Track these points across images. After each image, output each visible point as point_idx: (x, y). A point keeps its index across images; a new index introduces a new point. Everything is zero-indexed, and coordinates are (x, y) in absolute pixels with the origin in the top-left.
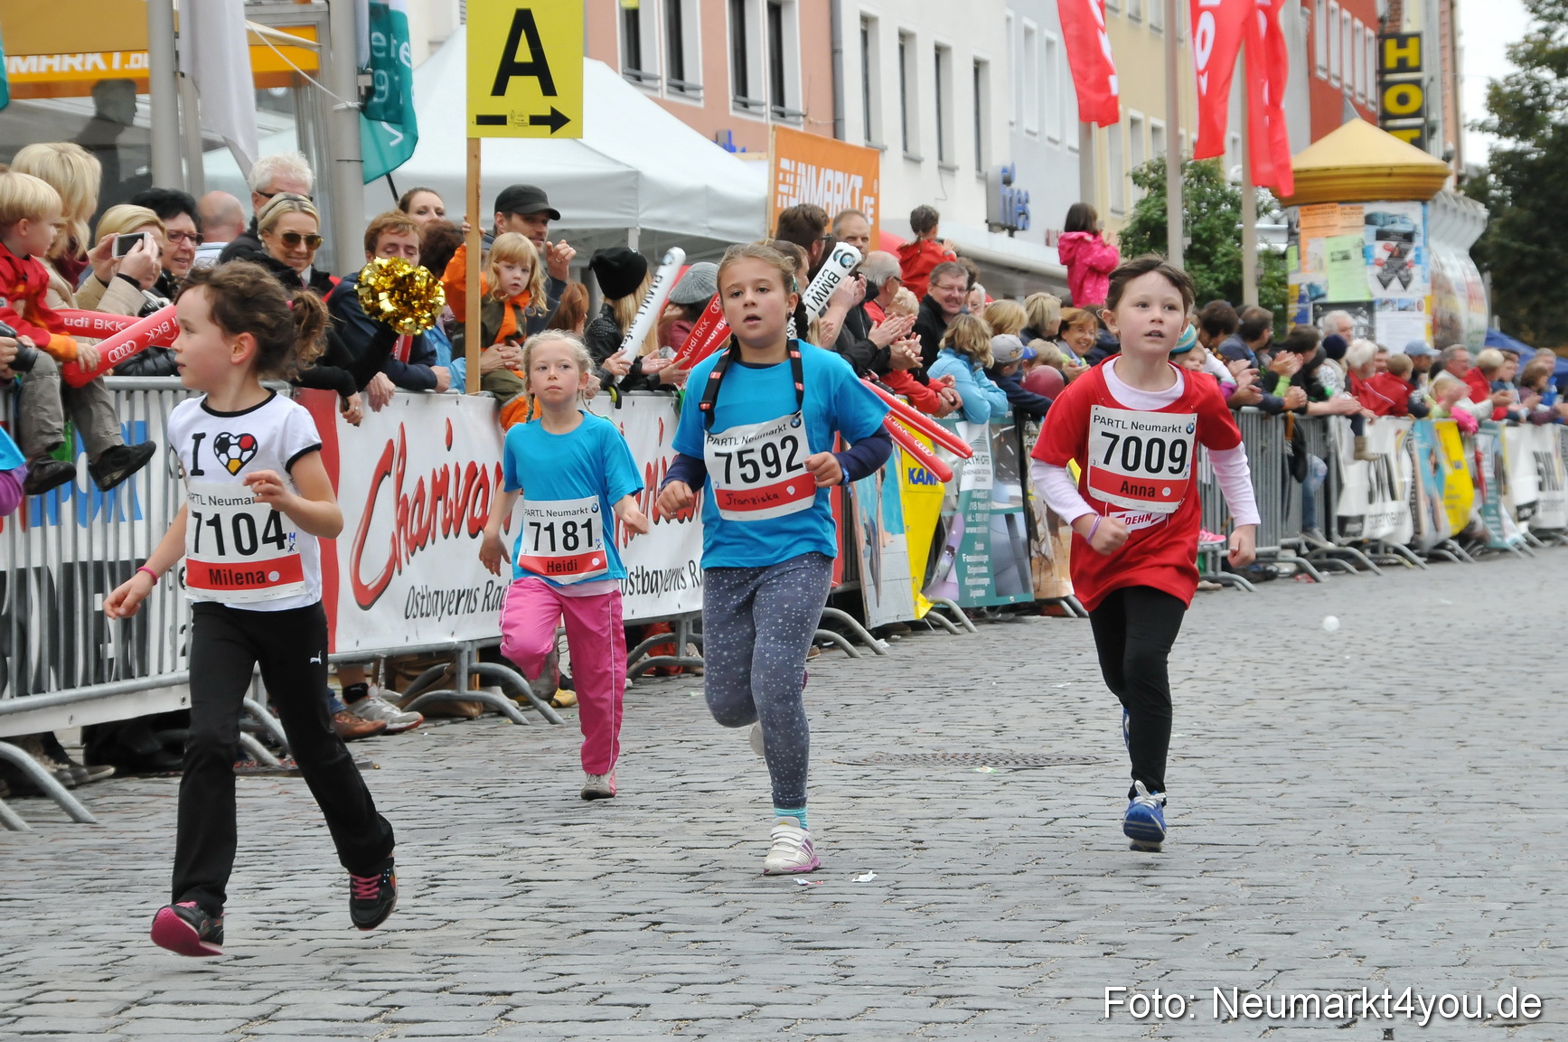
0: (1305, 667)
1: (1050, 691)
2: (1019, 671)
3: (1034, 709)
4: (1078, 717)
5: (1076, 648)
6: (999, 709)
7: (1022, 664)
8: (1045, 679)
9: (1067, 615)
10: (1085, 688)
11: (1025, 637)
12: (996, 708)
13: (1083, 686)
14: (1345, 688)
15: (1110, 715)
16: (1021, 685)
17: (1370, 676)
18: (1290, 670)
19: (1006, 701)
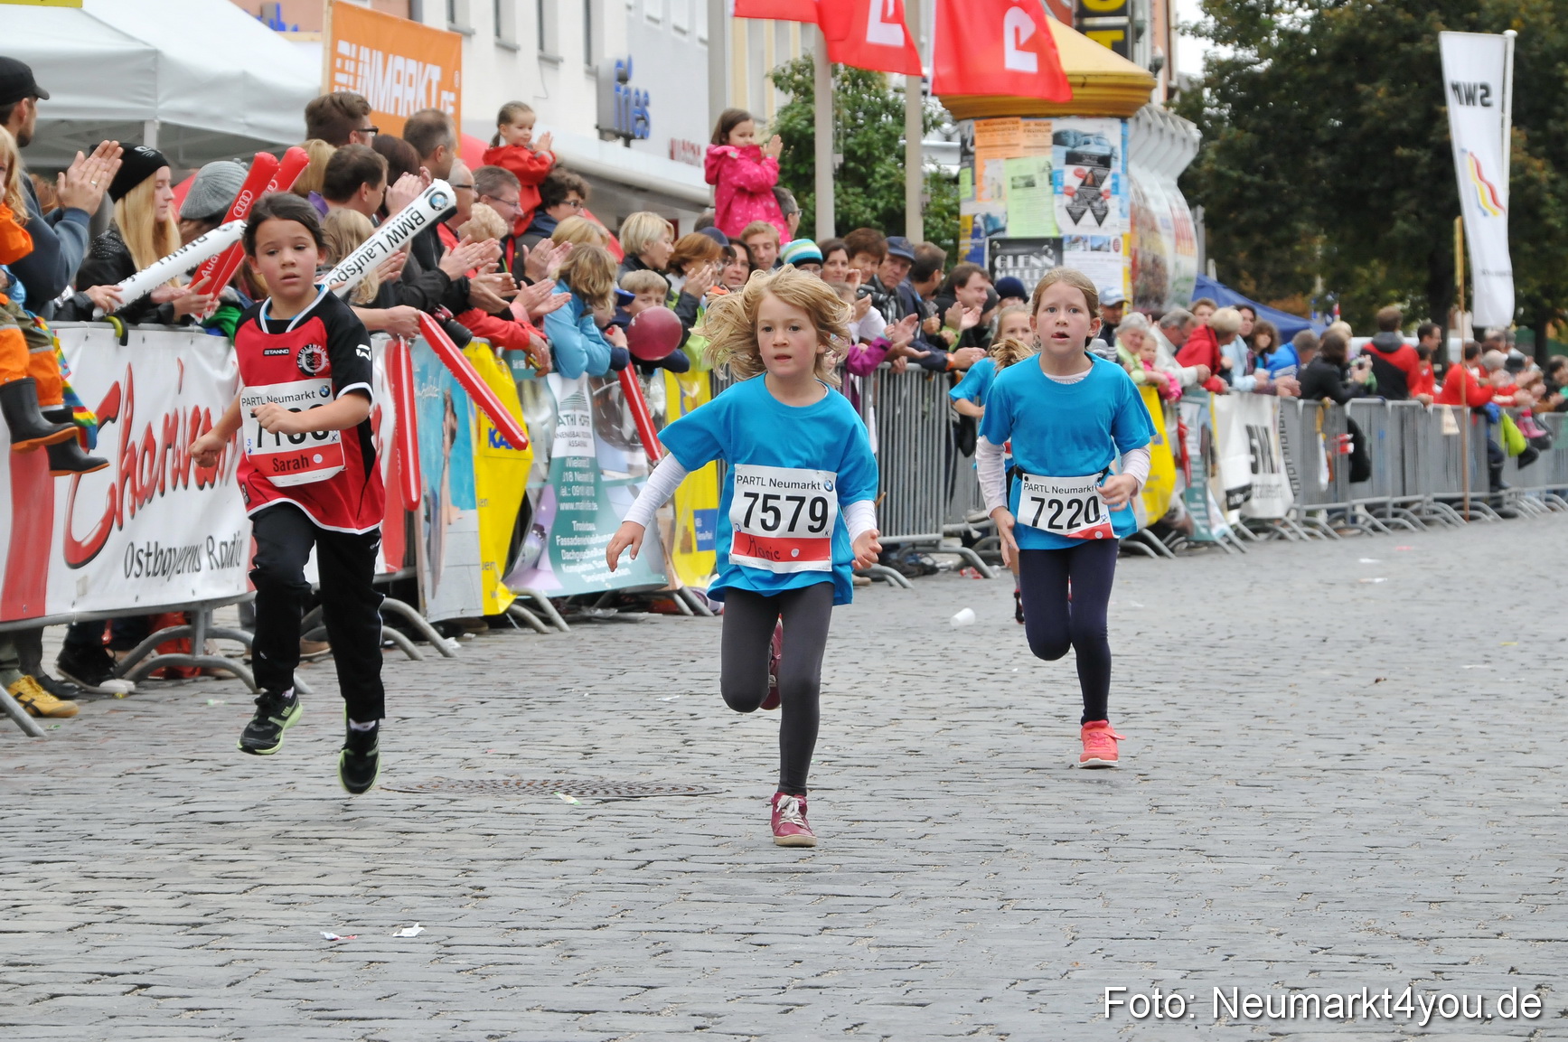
0: (964, 681)
1: (653, 705)
2: (617, 679)
3: (632, 726)
4: (685, 737)
5: (690, 653)
6: (591, 726)
7: (623, 672)
8: (649, 690)
9: (681, 613)
10: (696, 702)
11: (629, 639)
12: (587, 725)
13: (695, 700)
14: (1010, 707)
15: (725, 736)
16: (620, 697)
17: (1040, 694)
18: (946, 685)
19: (598, 716)
